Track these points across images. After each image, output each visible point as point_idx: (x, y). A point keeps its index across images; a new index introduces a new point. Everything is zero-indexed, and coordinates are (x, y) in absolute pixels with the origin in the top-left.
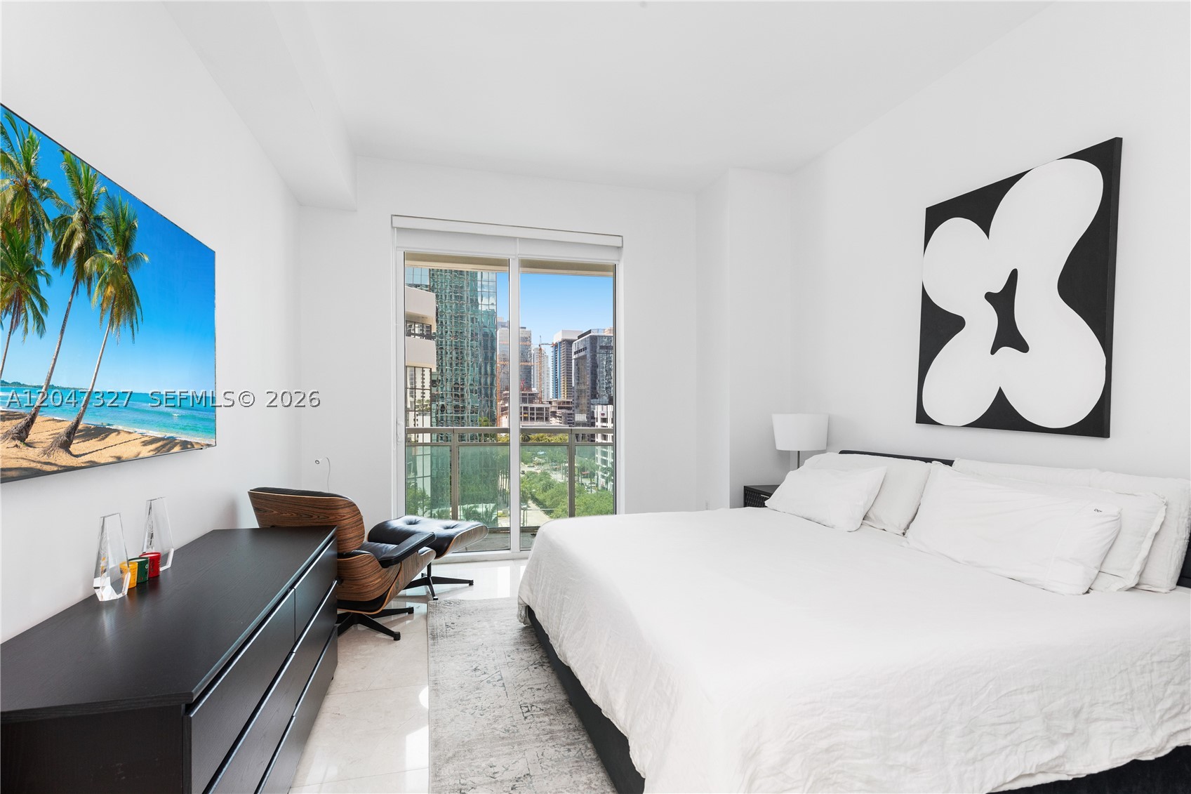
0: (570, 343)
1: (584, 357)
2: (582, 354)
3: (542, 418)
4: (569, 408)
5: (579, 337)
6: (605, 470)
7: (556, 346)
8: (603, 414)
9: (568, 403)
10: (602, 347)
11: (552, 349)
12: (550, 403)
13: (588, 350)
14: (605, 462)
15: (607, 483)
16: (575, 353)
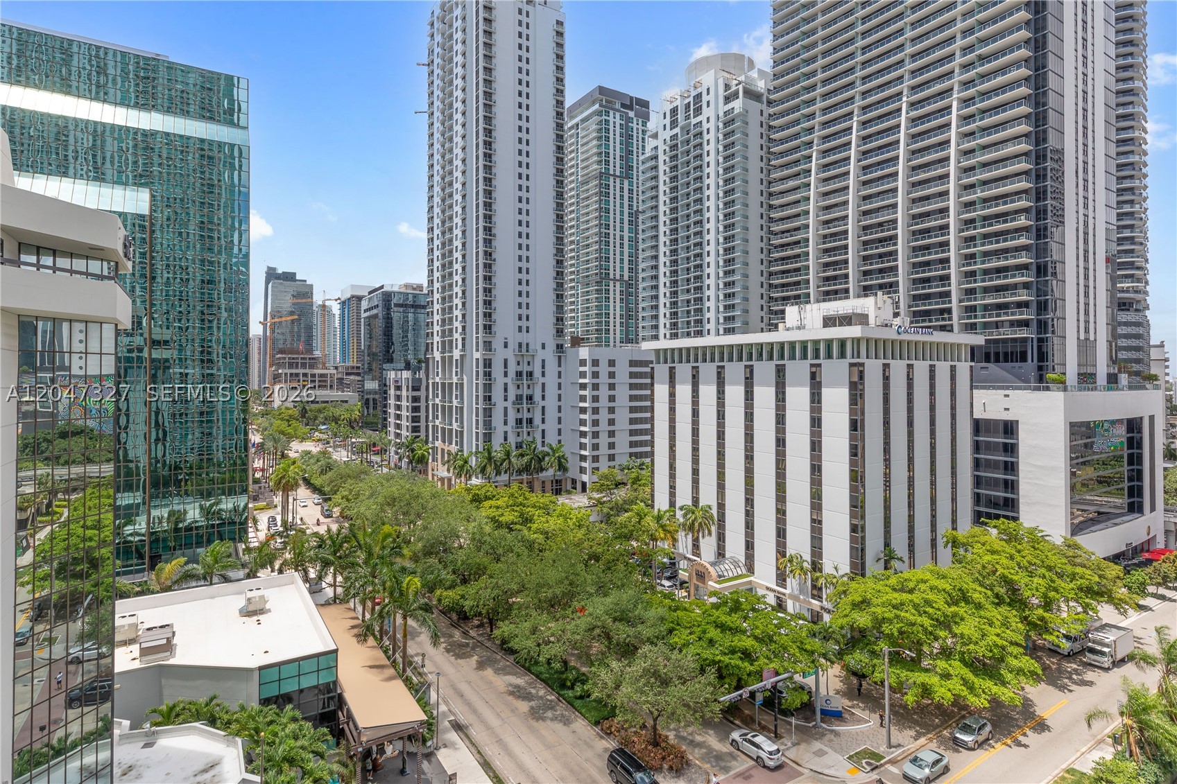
0: (359, 298)
1: (376, 316)
2: (375, 311)
3: (326, 386)
4: (358, 374)
5: (370, 293)
6: (399, 446)
7: (343, 303)
8: (396, 382)
9: (358, 368)
10: (396, 305)
11: (338, 306)
12: (336, 368)
13: (380, 308)
14: (398, 435)
15: (400, 459)
16: (365, 311)
